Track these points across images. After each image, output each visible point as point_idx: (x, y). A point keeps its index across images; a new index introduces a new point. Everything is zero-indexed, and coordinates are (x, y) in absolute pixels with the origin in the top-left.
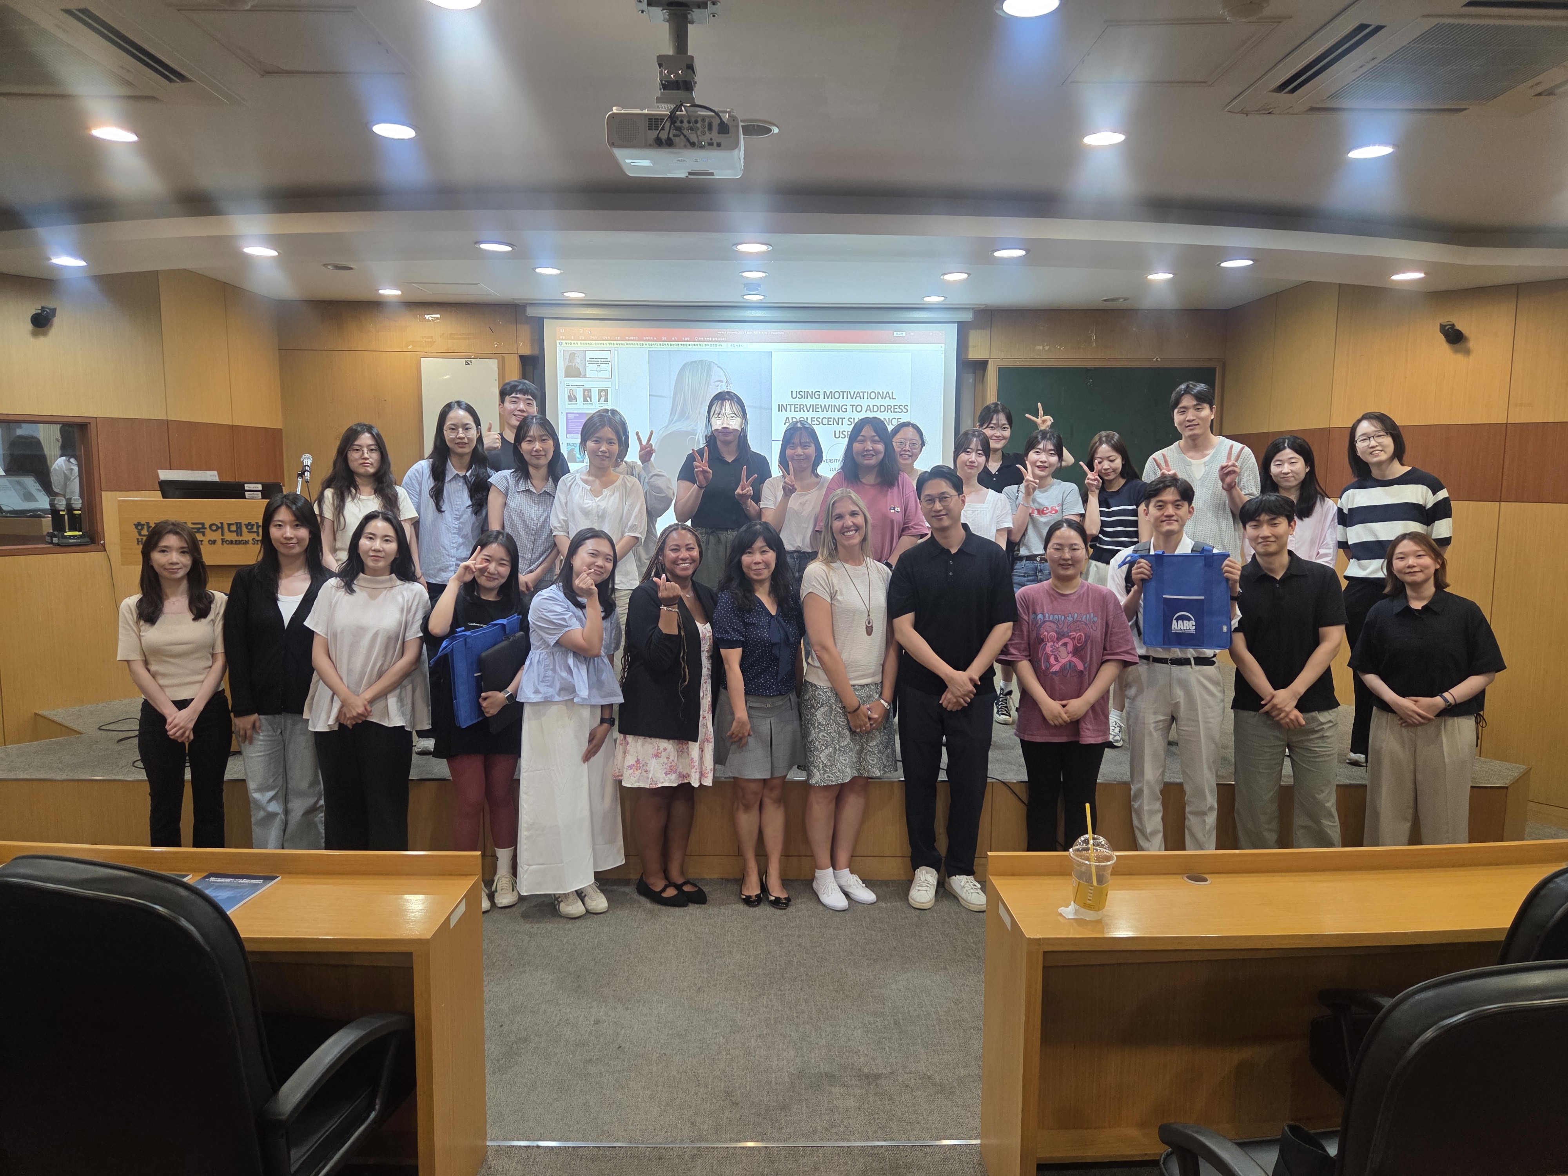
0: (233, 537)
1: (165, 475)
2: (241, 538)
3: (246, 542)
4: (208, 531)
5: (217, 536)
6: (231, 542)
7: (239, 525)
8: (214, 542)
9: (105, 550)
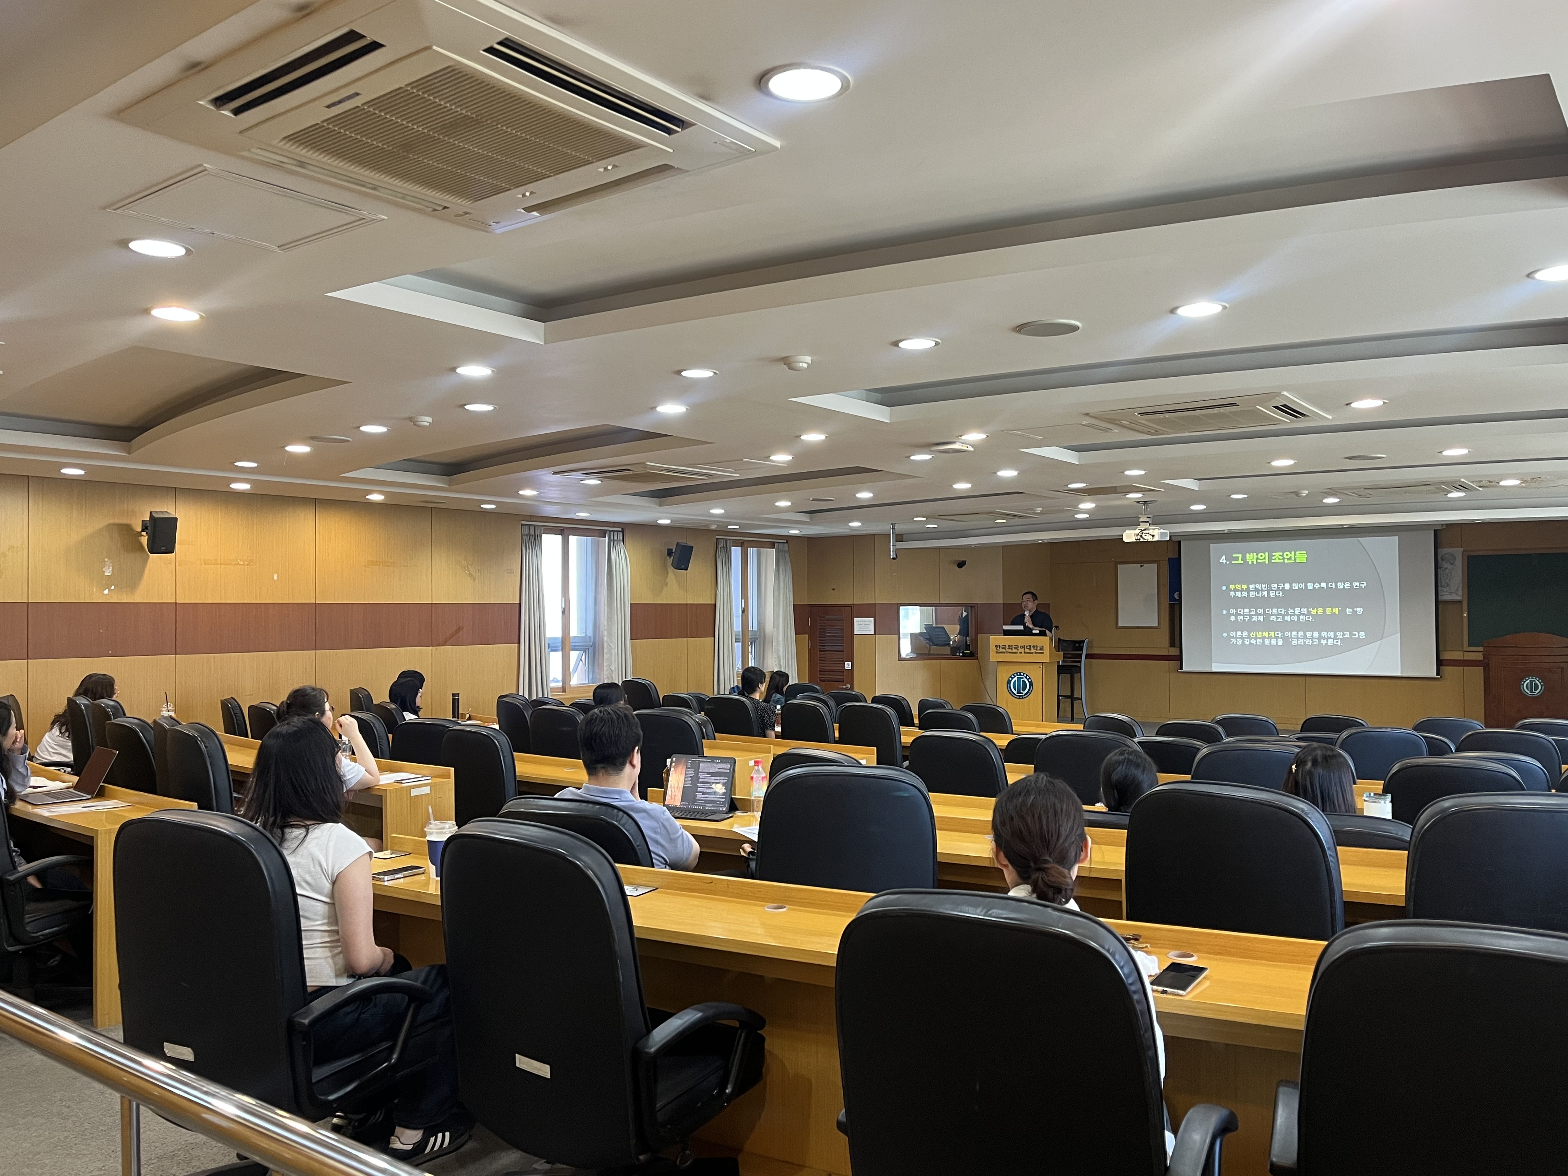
0: (1027, 650)
1: (1006, 627)
2: (1030, 651)
3: (1033, 653)
4: (1019, 648)
5: (1022, 650)
6: (1027, 653)
7: (1030, 646)
8: (1021, 653)
9: (978, 659)
